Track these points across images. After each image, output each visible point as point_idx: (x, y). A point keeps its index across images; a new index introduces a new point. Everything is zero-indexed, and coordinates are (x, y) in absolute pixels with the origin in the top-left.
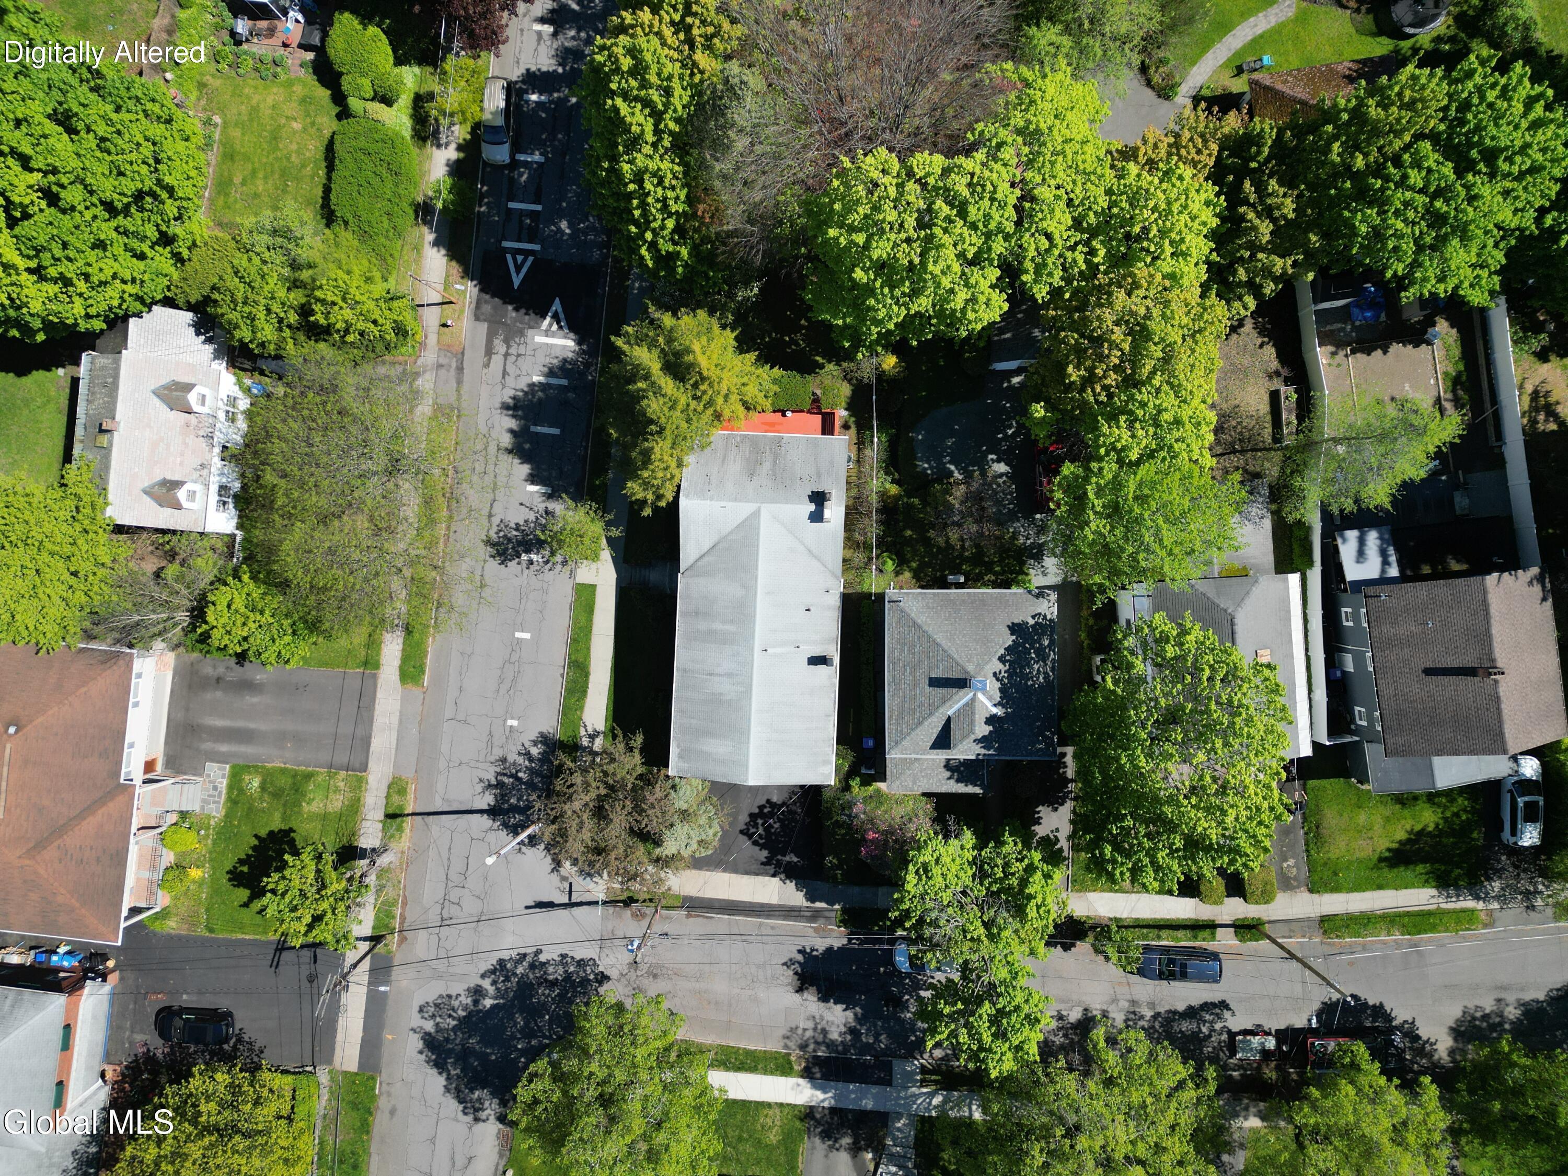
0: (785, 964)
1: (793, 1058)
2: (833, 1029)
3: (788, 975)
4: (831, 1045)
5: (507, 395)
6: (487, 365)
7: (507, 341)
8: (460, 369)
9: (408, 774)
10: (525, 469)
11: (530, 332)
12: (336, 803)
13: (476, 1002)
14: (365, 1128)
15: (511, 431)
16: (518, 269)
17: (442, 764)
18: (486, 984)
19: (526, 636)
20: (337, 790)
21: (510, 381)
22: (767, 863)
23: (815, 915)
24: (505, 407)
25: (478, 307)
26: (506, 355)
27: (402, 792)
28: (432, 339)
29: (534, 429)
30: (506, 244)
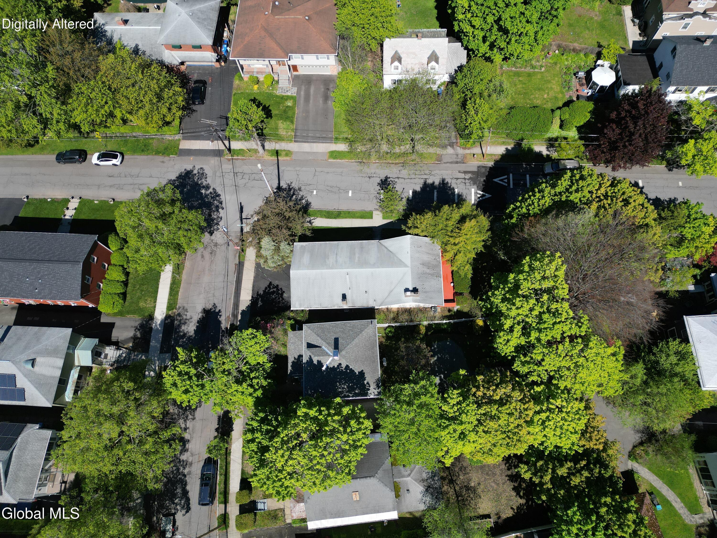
0: (215, 304)
1: (174, 310)
2: (186, 327)
3: (209, 306)
4: (179, 326)
5: (448, 180)
6: (460, 172)
7: (470, 178)
8: (457, 163)
9: (294, 157)
10: (418, 189)
11: (475, 187)
12: (282, 132)
13: (204, 187)
14: (158, 153)
15: (434, 183)
16: (501, 180)
17: (298, 168)
18: (211, 190)
19: (350, 195)
20: (287, 132)
21: (454, 181)
22: (258, 295)
23: (235, 316)
24: (443, 180)
25: (483, 167)
26: (465, 179)
27: (287, 155)
28: (467, 151)
29: (435, 191)
30: (511, 175)
